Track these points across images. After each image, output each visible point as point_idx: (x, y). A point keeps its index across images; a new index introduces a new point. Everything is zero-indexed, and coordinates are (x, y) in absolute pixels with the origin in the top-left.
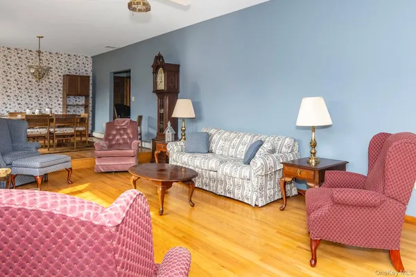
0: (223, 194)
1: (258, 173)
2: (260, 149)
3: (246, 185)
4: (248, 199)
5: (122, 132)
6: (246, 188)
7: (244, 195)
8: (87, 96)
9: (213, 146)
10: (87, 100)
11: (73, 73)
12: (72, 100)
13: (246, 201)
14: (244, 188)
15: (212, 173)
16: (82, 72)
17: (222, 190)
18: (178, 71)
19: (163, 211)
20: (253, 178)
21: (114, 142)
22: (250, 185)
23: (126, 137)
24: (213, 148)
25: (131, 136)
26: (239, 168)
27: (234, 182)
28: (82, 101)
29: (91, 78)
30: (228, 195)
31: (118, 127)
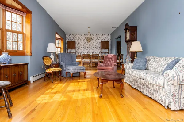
0: (147, 95)
1: (171, 82)
2: (176, 65)
3: (161, 90)
4: (162, 101)
5: (110, 60)
6: (162, 93)
7: (160, 98)
8: (108, 49)
9: (149, 66)
10: (109, 51)
11: (104, 41)
12: (104, 51)
13: (161, 103)
14: (160, 93)
15: (141, 80)
16: (107, 40)
17: (147, 92)
18: (136, 30)
19: (102, 96)
20: (166, 86)
21: (107, 64)
22: (164, 91)
23: (112, 62)
24: (149, 68)
25: (114, 62)
26: (156, 78)
27: (153, 87)
28: (107, 51)
29: (110, 43)
30: (150, 96)
31: (109, 58)
